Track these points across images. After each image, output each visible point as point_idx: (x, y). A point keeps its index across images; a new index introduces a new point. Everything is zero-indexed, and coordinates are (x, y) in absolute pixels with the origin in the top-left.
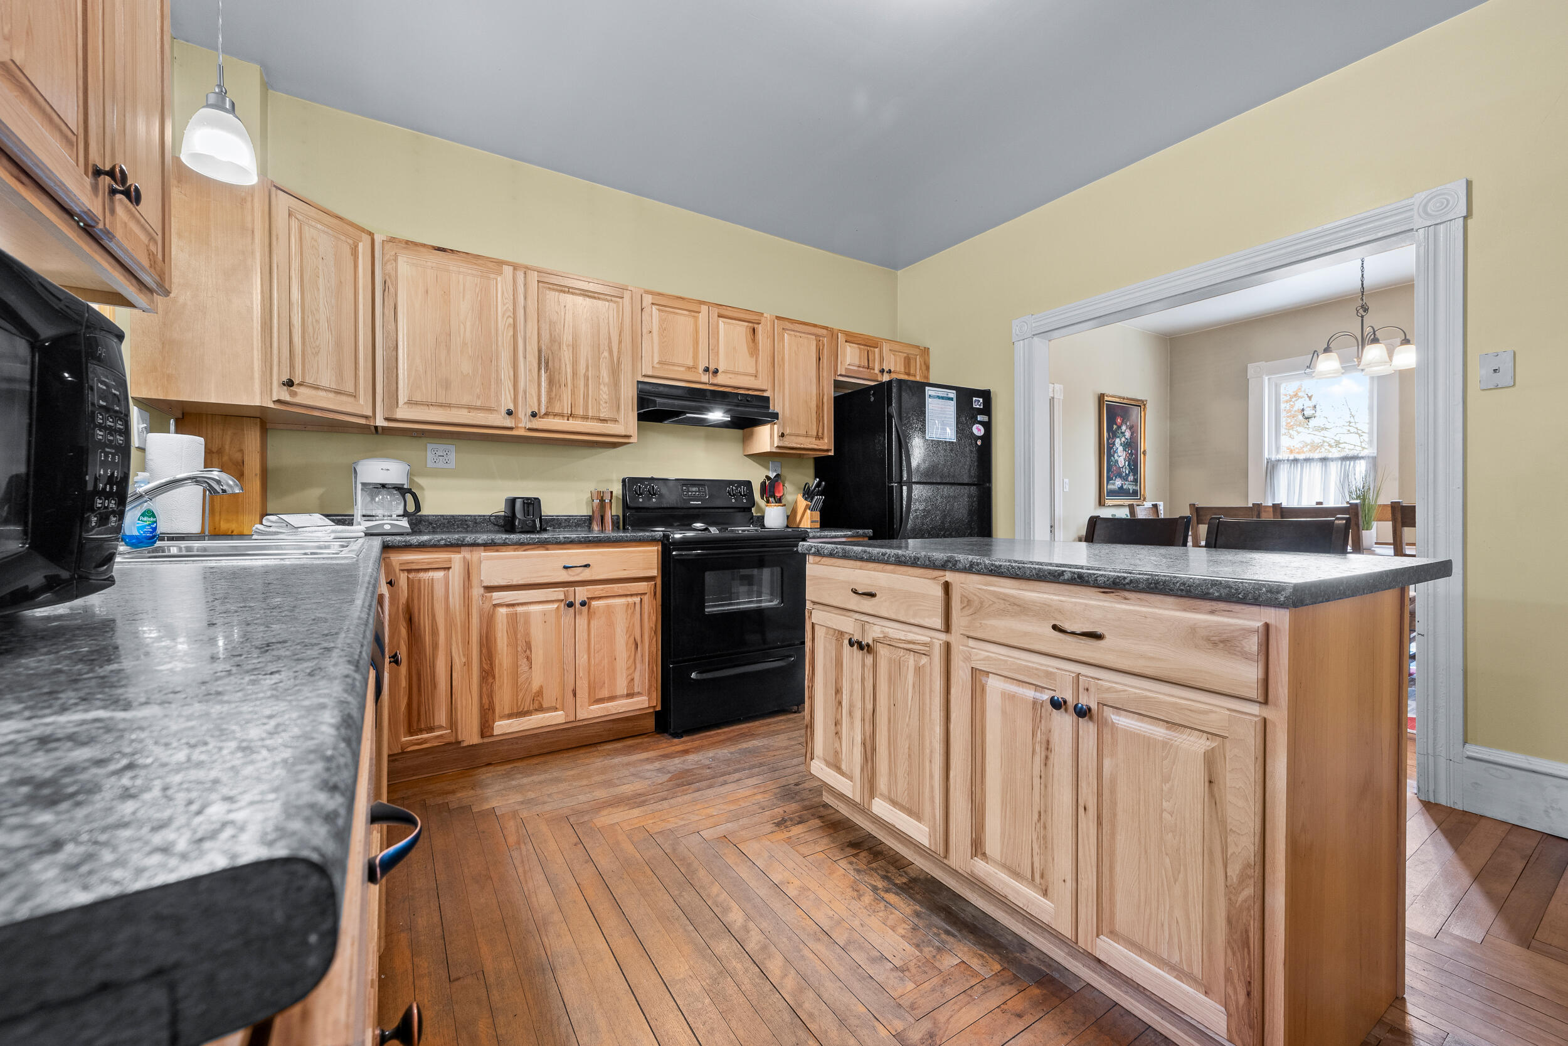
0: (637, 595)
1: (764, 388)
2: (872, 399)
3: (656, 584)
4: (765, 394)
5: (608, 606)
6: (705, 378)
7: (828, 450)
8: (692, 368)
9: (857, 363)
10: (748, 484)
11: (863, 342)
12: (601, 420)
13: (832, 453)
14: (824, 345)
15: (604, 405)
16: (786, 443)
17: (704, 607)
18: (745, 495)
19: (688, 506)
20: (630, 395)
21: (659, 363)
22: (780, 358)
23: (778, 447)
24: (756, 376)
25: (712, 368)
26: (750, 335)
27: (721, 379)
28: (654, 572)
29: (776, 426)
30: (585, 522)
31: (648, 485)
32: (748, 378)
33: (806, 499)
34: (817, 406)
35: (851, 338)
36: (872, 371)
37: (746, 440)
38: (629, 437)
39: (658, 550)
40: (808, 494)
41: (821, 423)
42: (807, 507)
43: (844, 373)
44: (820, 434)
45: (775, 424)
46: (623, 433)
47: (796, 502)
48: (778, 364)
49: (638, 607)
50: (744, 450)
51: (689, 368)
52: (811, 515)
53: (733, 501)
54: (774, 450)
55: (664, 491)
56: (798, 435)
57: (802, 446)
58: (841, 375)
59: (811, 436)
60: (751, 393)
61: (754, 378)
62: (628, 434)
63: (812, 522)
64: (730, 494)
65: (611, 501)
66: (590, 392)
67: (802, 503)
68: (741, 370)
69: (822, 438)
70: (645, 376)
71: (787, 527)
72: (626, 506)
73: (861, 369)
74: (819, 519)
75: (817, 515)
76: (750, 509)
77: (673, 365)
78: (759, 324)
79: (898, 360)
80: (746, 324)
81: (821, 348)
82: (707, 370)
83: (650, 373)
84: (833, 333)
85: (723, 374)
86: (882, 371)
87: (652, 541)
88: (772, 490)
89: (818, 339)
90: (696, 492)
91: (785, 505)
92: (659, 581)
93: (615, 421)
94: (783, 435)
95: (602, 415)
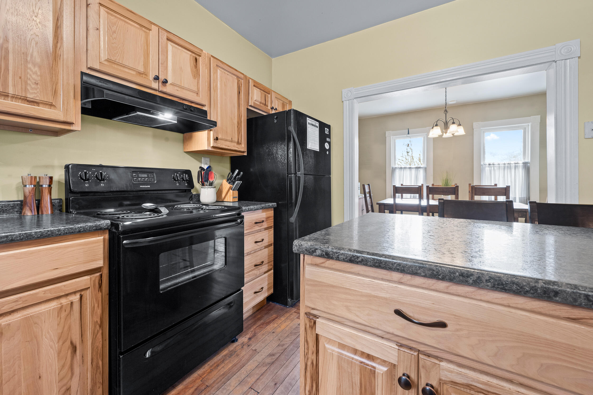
0: (75, 293)
1: (203, 103)
2: (275, 121)
3: (101, 276)
4: (204, 108)
5: (27, 319)
6: (155, 85)
7: (243, 152)
8: (144, 74)
9: (260, 100)
10: (188, 172)
11: (263, 89)
12: (28, 101)
13: (245, 154)
14: (241, 85)
15: (33, 86)
16: (218, 144)
17: (158, 284)
18: (187, 180)
19: (138, 189)
20: (71, 82)
21: (108, 60)
22: (215, 84)
23: (213, 147)
24: (197, 94)
25: (162, 78)
26: (193, 62)
27: (168, 89)
28: (100, 263)
29: (212, 132)
30: (13, 207)
31: (95, 172)
32: (191, 93)
33: (229, 183)
34: (238, 123)
35: (257, 85)
36: (267, 107)
37: (185, 141)
38: (71, 124)
39: (104, 239)
40: (231, 180)
41: (240, 134)
42: (231, 188)
43: (253, 105)
44: (240, 141)
45: (211, 130)
46: (62, 119)
47: (222, 185)
48: (213, 88)
49: (76, 307)
50: (184, 148)
51: (140, 73)
52: (233, 193)
53: (178, 184)
54: (210, 149)
55: (113, 176)
56: (226, 140)
57: (229, 148)
58: (251, 106)
59: (234, 142)
60: (193, 105)
61: (195, 95)
62: (69, 120)
63: (234, 198)
64: (175, 180)
65: (50, 186)
66: (11, 68)
67: (226, 185)
68: (186, 86)
69: (241, 144)
70: (90, 68)
71: (217, 201)
72: (69, 190)
73: (262, 105)
74: (237, 196)
75: (236, 193)
76: (190, 191)
77: (124, 66)
78: (200, 56)
79: (279, 104)
80: (190, 53)
81: (240, 85)
82: (157, 78)
83: (97, 67)
84: (247, 79)
85: (171, 86)
86: (272, 108)
87: (98, 230)
88: (207, 177)
89: (238, 79)
90: (145, 178)
91: (215, 187)
92: (106, 272)
93: (51, 105)
94: (217, 139)
95: (30, 96)
